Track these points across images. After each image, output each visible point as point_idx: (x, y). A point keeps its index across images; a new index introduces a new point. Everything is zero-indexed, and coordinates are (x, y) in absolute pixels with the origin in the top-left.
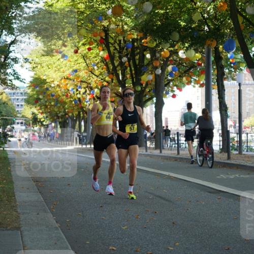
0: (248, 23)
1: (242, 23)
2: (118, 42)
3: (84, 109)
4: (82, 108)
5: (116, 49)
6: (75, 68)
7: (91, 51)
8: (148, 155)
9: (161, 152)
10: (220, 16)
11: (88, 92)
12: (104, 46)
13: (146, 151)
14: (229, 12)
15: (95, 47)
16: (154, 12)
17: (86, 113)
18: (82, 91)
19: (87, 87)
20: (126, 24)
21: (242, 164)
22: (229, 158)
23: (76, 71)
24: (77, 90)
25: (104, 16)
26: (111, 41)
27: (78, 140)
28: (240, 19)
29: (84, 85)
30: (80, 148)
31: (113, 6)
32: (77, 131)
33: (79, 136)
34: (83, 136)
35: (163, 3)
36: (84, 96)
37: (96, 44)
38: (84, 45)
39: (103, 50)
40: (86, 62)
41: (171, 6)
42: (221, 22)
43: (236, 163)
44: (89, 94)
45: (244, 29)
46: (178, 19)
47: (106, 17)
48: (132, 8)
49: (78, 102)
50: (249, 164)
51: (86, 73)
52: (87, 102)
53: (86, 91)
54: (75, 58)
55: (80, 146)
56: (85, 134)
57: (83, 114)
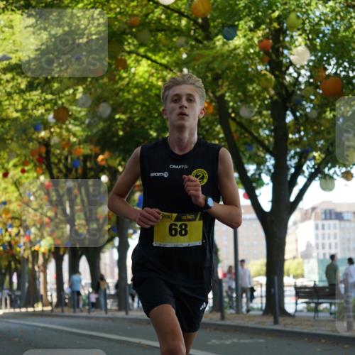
0: (243, 131)
1: (236, 131)
2: (63, 161)
3: (17, 257)
4: (13, 256)
5: (60, 171)
6: (3, 199)
7: (26, 175)
8: (109, 318)
9: (127, 313)
10: (204, 122)
11: (22, 232)
12: (44, 167)
13: (106, 313)
14: (218, 117)
15: (31, 169)
16: (114, 118)
17: (20, 263)
18: (14, 231)
19: (21, 225)
20: (75, 135)
21: (242, 325)
22: (223, 318)
23: (5, 203)
24: (6, 230)
25: (43, 124)
26: (54, 160)
27: (8, 302)
28: (233, 126)
29: (17, 223)
30: (12, 313)
31: (56, 108)
32: (7, 289)
33: (9, 295)
34: (16, 296)
35: (125, 104)
36: (17, 238)
37: (32, 164)
38: (15, 166)
39: (43, 174)
40: (19, 190)
41: (137, 109)
42: (207, 131)
43: (233, 324)
44: (23, 236)
45: (238, 140)
46: (148, 127)
47: (46, 126)
48: (83, 113)
49: (8, 248)
50: (251, 324)
51: (20, 205)
52: (20, 247)
53: (19, 232)
54: (4, 185)
55: (12, 310)
56: (18, 293)
57: (15, 264)
